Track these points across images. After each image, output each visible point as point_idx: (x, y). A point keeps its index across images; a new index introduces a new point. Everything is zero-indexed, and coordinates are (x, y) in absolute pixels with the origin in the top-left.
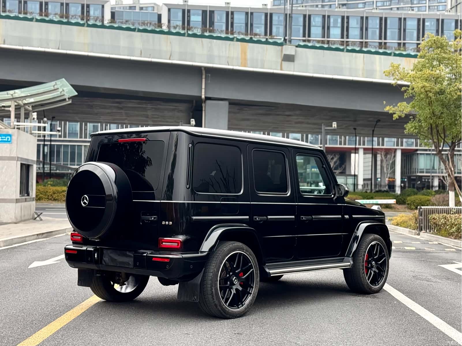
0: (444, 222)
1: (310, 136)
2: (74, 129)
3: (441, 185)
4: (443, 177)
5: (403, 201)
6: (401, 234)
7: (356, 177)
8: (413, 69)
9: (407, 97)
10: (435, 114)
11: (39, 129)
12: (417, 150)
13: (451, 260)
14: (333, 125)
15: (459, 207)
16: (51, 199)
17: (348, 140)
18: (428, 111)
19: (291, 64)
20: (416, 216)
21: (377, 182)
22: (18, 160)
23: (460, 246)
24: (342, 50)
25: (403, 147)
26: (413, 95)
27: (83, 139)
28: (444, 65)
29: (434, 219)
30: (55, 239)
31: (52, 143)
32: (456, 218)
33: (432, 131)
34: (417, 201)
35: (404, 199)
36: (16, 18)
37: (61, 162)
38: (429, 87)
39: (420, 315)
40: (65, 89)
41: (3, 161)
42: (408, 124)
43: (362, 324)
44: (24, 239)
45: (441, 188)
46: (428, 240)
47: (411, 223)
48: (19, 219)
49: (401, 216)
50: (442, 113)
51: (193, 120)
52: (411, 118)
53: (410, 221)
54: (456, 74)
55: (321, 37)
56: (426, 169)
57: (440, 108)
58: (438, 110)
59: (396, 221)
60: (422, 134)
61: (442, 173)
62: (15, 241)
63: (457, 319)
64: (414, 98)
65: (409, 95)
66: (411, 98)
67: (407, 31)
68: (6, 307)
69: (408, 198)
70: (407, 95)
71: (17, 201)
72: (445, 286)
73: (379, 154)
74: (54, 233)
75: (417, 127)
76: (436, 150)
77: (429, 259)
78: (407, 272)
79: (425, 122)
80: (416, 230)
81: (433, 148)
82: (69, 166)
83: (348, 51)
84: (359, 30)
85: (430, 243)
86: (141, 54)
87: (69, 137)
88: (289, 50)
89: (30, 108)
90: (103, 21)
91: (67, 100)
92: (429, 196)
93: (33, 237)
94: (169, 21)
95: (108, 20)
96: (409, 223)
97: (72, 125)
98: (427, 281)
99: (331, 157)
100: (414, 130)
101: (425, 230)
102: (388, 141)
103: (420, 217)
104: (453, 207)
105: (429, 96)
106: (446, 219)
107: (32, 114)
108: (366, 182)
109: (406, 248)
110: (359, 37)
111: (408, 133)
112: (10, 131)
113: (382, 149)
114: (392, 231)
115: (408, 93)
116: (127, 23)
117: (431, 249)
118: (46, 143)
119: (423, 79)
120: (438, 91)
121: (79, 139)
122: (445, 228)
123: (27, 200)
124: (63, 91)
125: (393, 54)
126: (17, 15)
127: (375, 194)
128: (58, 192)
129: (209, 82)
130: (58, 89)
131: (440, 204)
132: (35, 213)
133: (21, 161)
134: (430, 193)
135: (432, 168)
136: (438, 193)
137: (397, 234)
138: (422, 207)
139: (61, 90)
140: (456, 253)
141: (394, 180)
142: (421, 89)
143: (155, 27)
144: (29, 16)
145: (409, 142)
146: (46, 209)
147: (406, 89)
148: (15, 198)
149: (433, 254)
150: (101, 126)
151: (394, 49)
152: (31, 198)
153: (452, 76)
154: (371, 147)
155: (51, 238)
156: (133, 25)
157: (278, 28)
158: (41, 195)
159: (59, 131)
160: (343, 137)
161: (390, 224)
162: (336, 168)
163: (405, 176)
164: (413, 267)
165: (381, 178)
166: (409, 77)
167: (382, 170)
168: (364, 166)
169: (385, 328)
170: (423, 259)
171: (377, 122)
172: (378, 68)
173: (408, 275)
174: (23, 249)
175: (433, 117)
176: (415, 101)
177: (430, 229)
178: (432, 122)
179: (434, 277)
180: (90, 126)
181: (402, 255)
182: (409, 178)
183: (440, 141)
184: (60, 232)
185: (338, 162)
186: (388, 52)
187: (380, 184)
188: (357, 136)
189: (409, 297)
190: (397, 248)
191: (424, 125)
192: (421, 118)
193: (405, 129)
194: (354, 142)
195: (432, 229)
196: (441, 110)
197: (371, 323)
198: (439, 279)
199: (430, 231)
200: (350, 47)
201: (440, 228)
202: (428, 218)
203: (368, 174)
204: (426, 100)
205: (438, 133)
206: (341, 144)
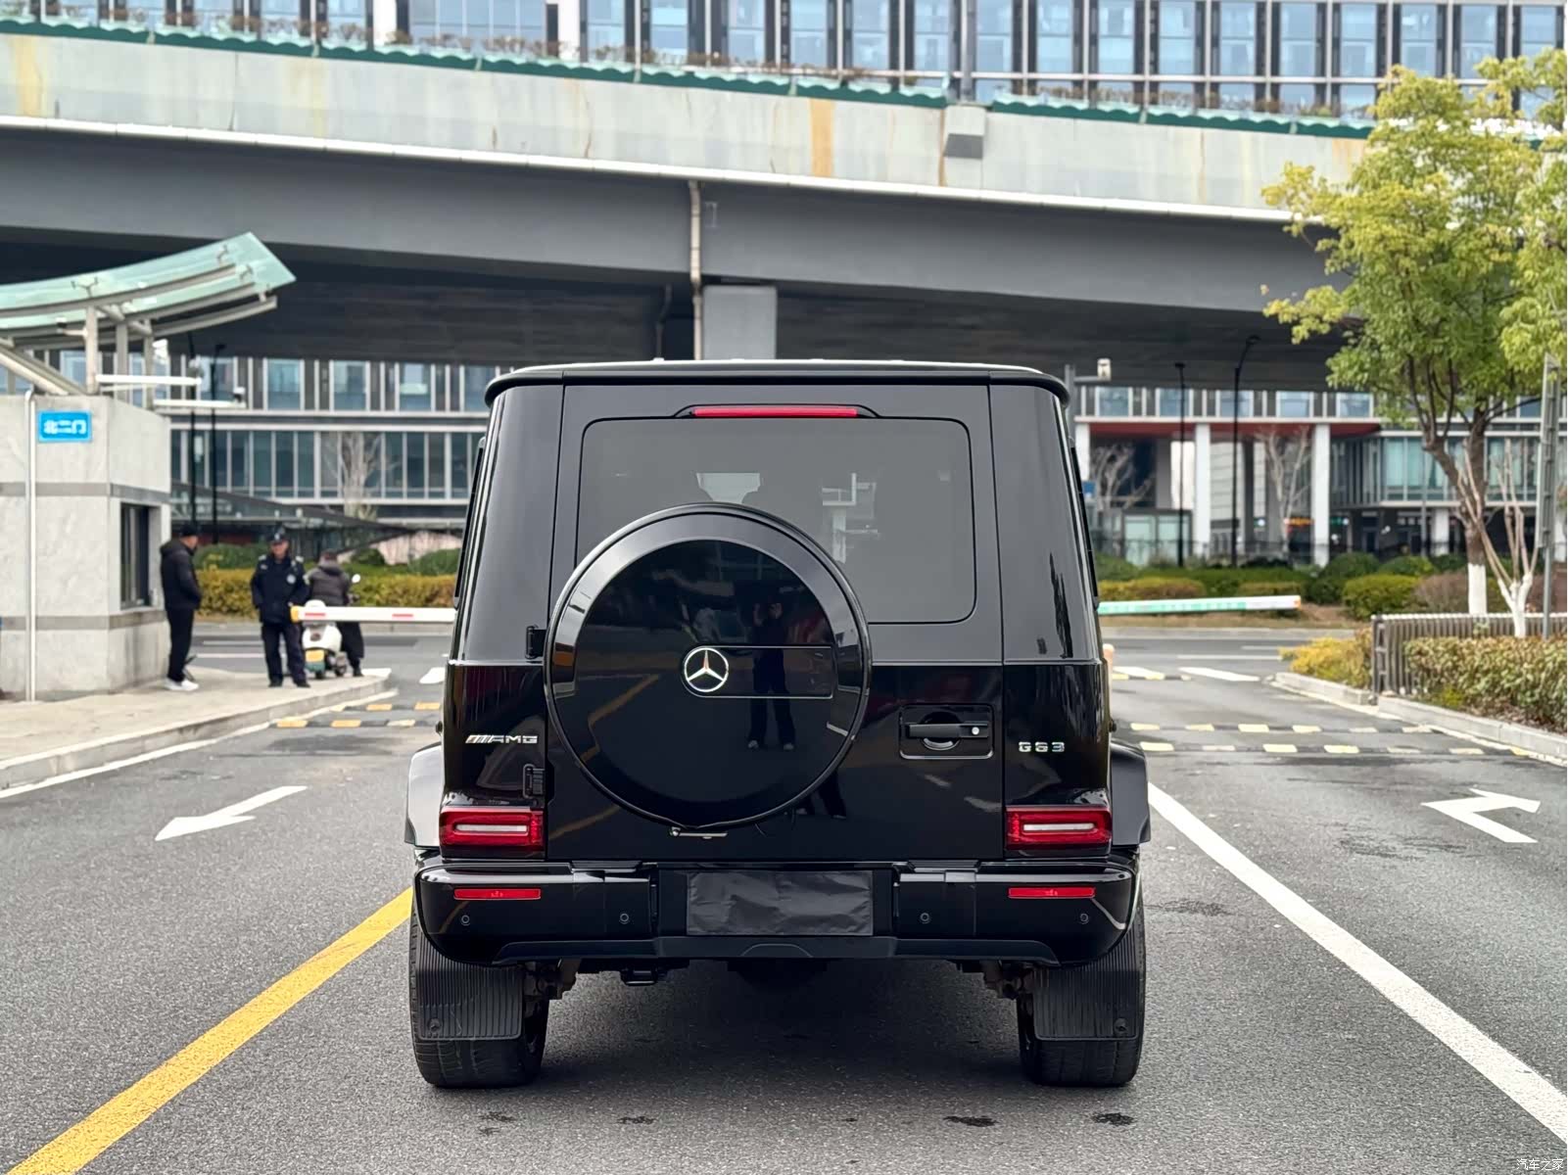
0: (1450, 664)
2: (286, 381)
3: (1456, 536)
5: (1333, 594)
6: (1321, 702)
7: (1185, 518)
8: (1352, 182)
9: (1333, 270)
10: (1421, 322)
11: (176, 392)
12: (1377, 427)
13: (1464, 784)
14: (1100, 370)
15: (1499, 615)
16: (219, 610)
17: (1162, 401)
18: (1401, 312)
19: (973, 164)
20: (1367, 645)
21: (1256, 530)
22: (112, 494)
23: (1496, 739)
24: (1134, 119)
25: (1337, 419)
26: (1353, 265)
27: (317, 412)
28: (1449, 165)
29: (1420, 653)
30: (237, 741)
31: (219, 426)
32: (1488, 650)
33: (1412, 375)
34: (1376, 593)
35: (1337, 588)
36: (93, 33)
37: (248, 485)
38: (1398, 237)
39: (1348, 964)
40: (254, 264)
41: (66, 499)
42: (1338, 354)
43: (1169, 998)
44: (139, 744)
45: (1455, 547)
46: (1404, 720)
47: (1353, 667)
48: (120, 681)
49: (1322, 645)
50: (1443, 320)
52: (1348, 338)
53: (1348, 661)
54: (1486, 195)
55: (1070, 68)
56: (1411, 488)
57: (1438, 304)
58: (1430, 309)
59: (1306, 660)
60: (1381, 385)
62: (111, 752)
63: (1457, 973)
64: (1356, 273)
65: (1341, 264)
66: (1347, 274)
67: (1344, 44)
68: (93, 966)
69: (1350, 584)
70: (1332, 265)
71: (114, 623)
72: (1435, 871)
73: (1259, 441)
74: (230, 723)
75: (1367, 366)
76: (1426, 436)
77: (1395, 783)
78: (1325, 826)
79: (1391, 350)
80: (1365, 687)
82: (274, 499)
83: (1153, 120)
84: (1192, 43)
85: (1406, 730)
86: (495, 142)
87: (270, 407)
88: (965, 120)
89: (147, 328)
90: (369, 37)
91: (263, 298)
92: (1412, 575)
93: (166, 739)
94: (583, 27)
95: (387, 35)
96: (1345, 668)
97: (281, 366)
98: (1381, 855)
99: (1109, 454)
100: (1356, 375)
101: (1395, 687)
102: (1289, 402)
103: (1379, 649)
104: (1481, 616)
105: (1401, 265)
106: (1455, 654)
107: (151, 346)
108: (1219, 531)
109: (1330, 749)
110: (1191, 68)
111: (1339, 381)
112: (86, 403)
113: (1268, 426)
114: (1293, 694)
115: (1336, 258)
116: (448, 43)
117: (1408, 751)
118: (199, 426)
119: (1381, 215)
120: (1430, 249)
121: (302, 412)
122: (1452, 682)
123: (144, 617)
124: (250, 270)
125: (1294, 128)
126: (95, 24)
127: (1244, 573)
128: (241, 587)
129: (714, 226)
130: (232, 266)
131: (1441, 608)
133: (121, 496)
134: (1415, 567)
135: (1427, 483)
137: (1307, 703)
138: (1385, 617)
139: (240, 268)
140: (1484, 760)
141: (1306, 522)
142: (1374, 246)
143: (539, 55)
144: (134, 27)
145: (1354, 402)
146: (205, 643)
147: (1329, 244)
148: (107, 613)
149: (1412, 766)
150: (372, 367)
151: (1296, 110)
153: (1476, 201)
154: (1230, 419)
155: (226, 737)
156: (467, 49)
157: (932, 44)
159: (238, 397)
160: (1144, 392)
161: (1289, 671)
162: (1124, 490)
163: (1343, 510)
164: (1345, 810)
165: (1266, 518)
166: (1337, 210)
167: (1271, 493)
168: (1213, 482)
169: (1239, 1008)
170: (1376, 785)
171: (1249, 344)
172: (1247, 172)
173: (1327, 838)
174: (138, 778)
175: (1414, 332)
176: (1360, 282)
177: (1408, 682)
178: (1411, 347)
179: (1406, 841)
180: (337, 370)
181: (1315, 772)
182: (1357, 516)
183: (1438, 407)
184: (251, 717)
185: (1130, 470)
186: (1281, 120)
187: (1262, 539)
188: (1188, 388)
189: (1319, 910)
190: (1300, 749)
191: (1388, 355)
192: (1378, 337)
193: (1331, 372)
194: (1178, 406)
195: (1416, 684)
196: (1439, 310)
197: (1199, 993)
198: (1420, 847)
199: (1409, 692)
200: (1161, 106)
201: (1439, 682)
202: (1403, 650)
203: (1226, 506)
204: (1393, 281)
205: (1433, 383)
206: (1137, 412)
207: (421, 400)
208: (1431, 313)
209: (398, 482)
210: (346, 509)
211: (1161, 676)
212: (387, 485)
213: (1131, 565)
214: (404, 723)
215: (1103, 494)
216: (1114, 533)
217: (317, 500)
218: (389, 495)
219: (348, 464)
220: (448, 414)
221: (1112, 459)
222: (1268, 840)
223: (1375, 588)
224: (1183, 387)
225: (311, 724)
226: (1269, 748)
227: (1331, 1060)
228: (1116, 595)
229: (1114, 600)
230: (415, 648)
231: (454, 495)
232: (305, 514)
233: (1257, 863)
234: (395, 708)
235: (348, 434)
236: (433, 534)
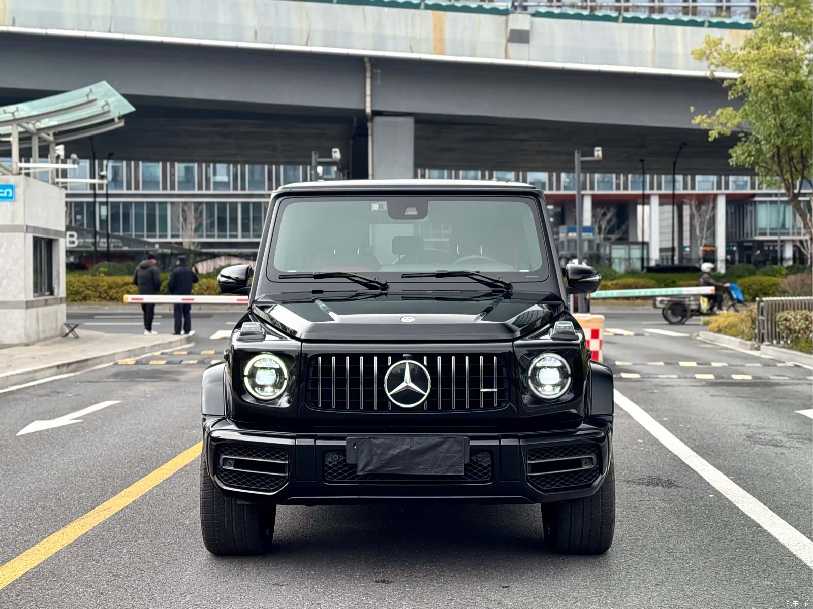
0: (804, 326)
1: (563, 175)
2: (152, 175)
3: (797, 256)
4: (801, 242)
6: (726, 348)
7: (645, 246)
8: (743, 46)
9: (732, 97)
10: (785, 127)
12: (754, 195)
16: (105, 299)
17: (632, 182)
18: (773, 121)
19: (524, 46)
20: (753, 315)
21: (685, 253)
22: (27, 232)
24: (615, 20)
25: (730, 191)
26: (744, 94)
27: (169, 192)
28: (801, 36)
29: (785, 319)
31: (111, 200)
33: (779, 158)
34: (754, 286)
37: (132, 231)
38: (773, 77)
40: (110, 101)
41: (1, 234)
42: (735, 147)
43: (641, 550)
44: (31, 375)
45: (797, 261)
46: (776, 359)
47: (745, 328)
48: (33, 337)
49: (726, 316)
50: (798, 126)
51: (337, 150)
52: (741, 138)
53: (742, 324)
56: (771, 229)
57: (795, 116)
58: (791, 119)
59: (717, 325)
60: (761, 164)
61: (799, 234)
62: (14, 380)
64: (746, 99)
65: (738, 93)
66: (741, 100)
69: (740, 282)
70: (732, 94)
71: (29, 305)
73: (686, 204)
74: (91, 362)
75: (753, 153)
76: (788, 194)
77: (777, 398)
78: (736, 426)
79: (767, 144)
80: (753, 340)
81: (783, 191)
82: (146, 239)
83: (626, 20)
85: (779, 365)
86: (256, 37)
87: (144, 189)
88: (520, 21)
89: (51, 138)
91: (117, 120)
92: (775, 276)
93: (49, 372)
96: (740, 328)
97: (149, 167)
98: (774, 445)
99: (602, 211)
100: (746, 158)
101: (770, 340)
102: (703, 181)
103: (761, 317)
105: (773, 93)
106: (807, 320)
107: (54, 148)
108: (664, 254)
109: (735, 377)
111: (737, 164)
112: (11, 179)
113: (691, 195)
114: (710, 344)
115: (735, 90)
117: (782, 378)
119: (762, 64)
120: (790, 85)
121: (161, 192)
122: (806, 337)
123: (49, 302)
124: (107, 104)
125: (707, 24)
128: (117, 286)
129: (379, 83)
130: (96, 100)
131: (796, 294)
132: (64, 326)
133: (33, 232)
134: (777, 272)
135: (780, 226)
136: (793, 271)
137: (717, 349)
138: (764, 299)
139: (101, 103)
141: (713, 249)
142: (758, 82)
145: (739, 181)
147: (731, 83)
148: (24, 300)
149: (785, 387)
150: (198, 166)
151: (707, 13)
152: (56, 299)
154: (670, 192)
155: (86, 371)
158: (87, 292)
160: (622, 176)
161: (707, 330)
162: (611, 231)
163: (734, 242)
164: (748, 415)
165: (690, 247)
166: (736, 61)
167: (693, 232)
168: (660, 227)
169: (690, 559)
170: (765, 400)
171: (681, 148)
172: (680, 49)
173: (738, 434)
174: (24, 396)
175: (781, 133)
176: (749, 104)
177: (779, 337)
178: (779, 142)
179: (788, 435)
180: (180, 168)
181: (727, 391)
182: (740, 245)
183: (794, 177)
184: (104, 359)
185: (614, 220)
186: (699, 19)
187: (688, 257)
188: (647, 173)
189: (738, 484)
190: (717, 377)
191: (765, 147)
192: (759, 136)
193: (731, 157)
194: (641, 185)
195: (783, 338)
196: (797, 120)
197: (661, 547)
198: (798, 440)
199: (779, 343)
200: (630, 13)
201: (797, 337)
202: (775, 318)
203: (668, 240)
204: (769, 104)
205: (791, 163)
206: (618, 188)
207: (225, 185)
208: (791, 122)
209: (212, 229)
210: (184, 244)
211: (632, 334)
212: (207, 231)
213: (615, 271)
214: (191, 362)
215: (599, 233)
216: (605, 255)
217: (169, 239)
218: (208, 236)
219: (185, 219)
220: (239, 192)
221: (604, 214)
222: (701, 436)
223: (755, 284)
224: (644, 173)
225: (137, 363)
226: (698, 376)
227: (757, 603)
228: (606, 288)
229: (605, 290)
230: (211, 319)
231: (243, 237)
232: (160, 247)
233: (695, 451)
234: (189, 353)
235: (185, 203)
236: (227, 257)
